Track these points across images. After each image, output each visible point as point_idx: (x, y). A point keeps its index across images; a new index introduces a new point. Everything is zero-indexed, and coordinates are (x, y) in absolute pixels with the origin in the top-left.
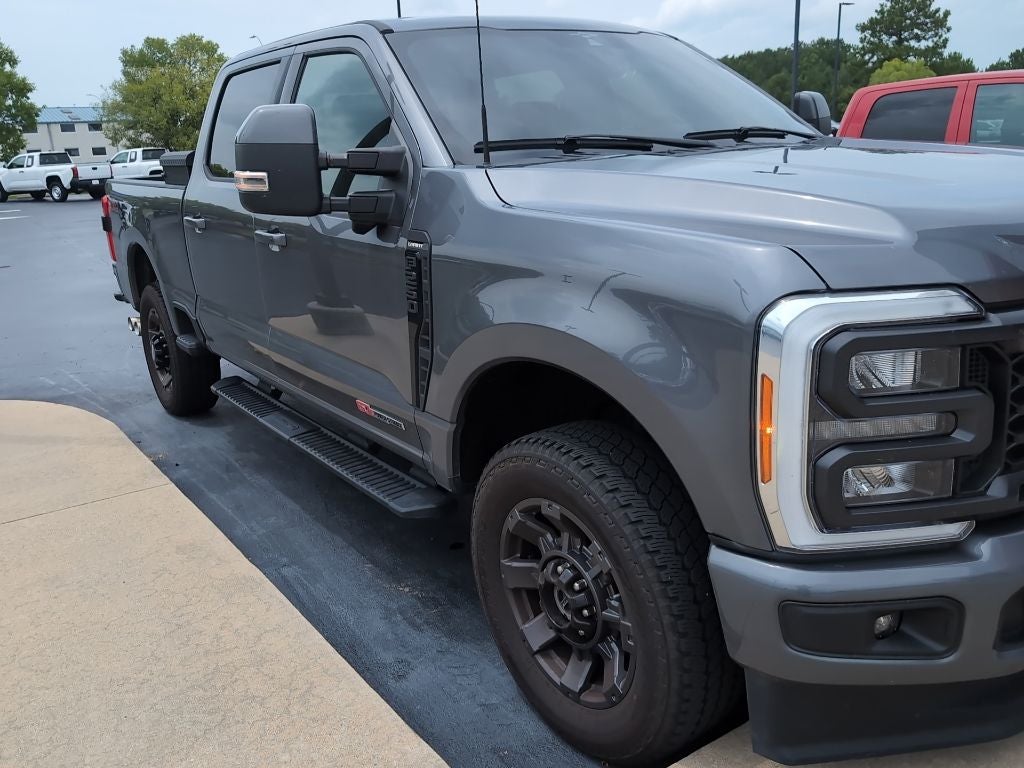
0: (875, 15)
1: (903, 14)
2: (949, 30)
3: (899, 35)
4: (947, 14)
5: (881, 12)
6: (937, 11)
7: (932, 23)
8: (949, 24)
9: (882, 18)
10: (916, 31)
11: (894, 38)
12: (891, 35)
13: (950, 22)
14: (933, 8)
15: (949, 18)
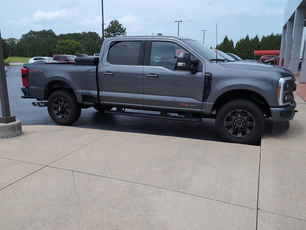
0: (108, 27)
1: (115, 28)
2: (126, 33)
3: (114, 33)
4: (125, 29)
5: (109, 27)
6: (123, 28)
7: (122, 31)
8: (126, 32)
9: (110, 28)
10: (118, 33)
11: (113, 34)
12: (112, 33)
13: (126, 31)
14: (122, 27)
15: (126, 30)
